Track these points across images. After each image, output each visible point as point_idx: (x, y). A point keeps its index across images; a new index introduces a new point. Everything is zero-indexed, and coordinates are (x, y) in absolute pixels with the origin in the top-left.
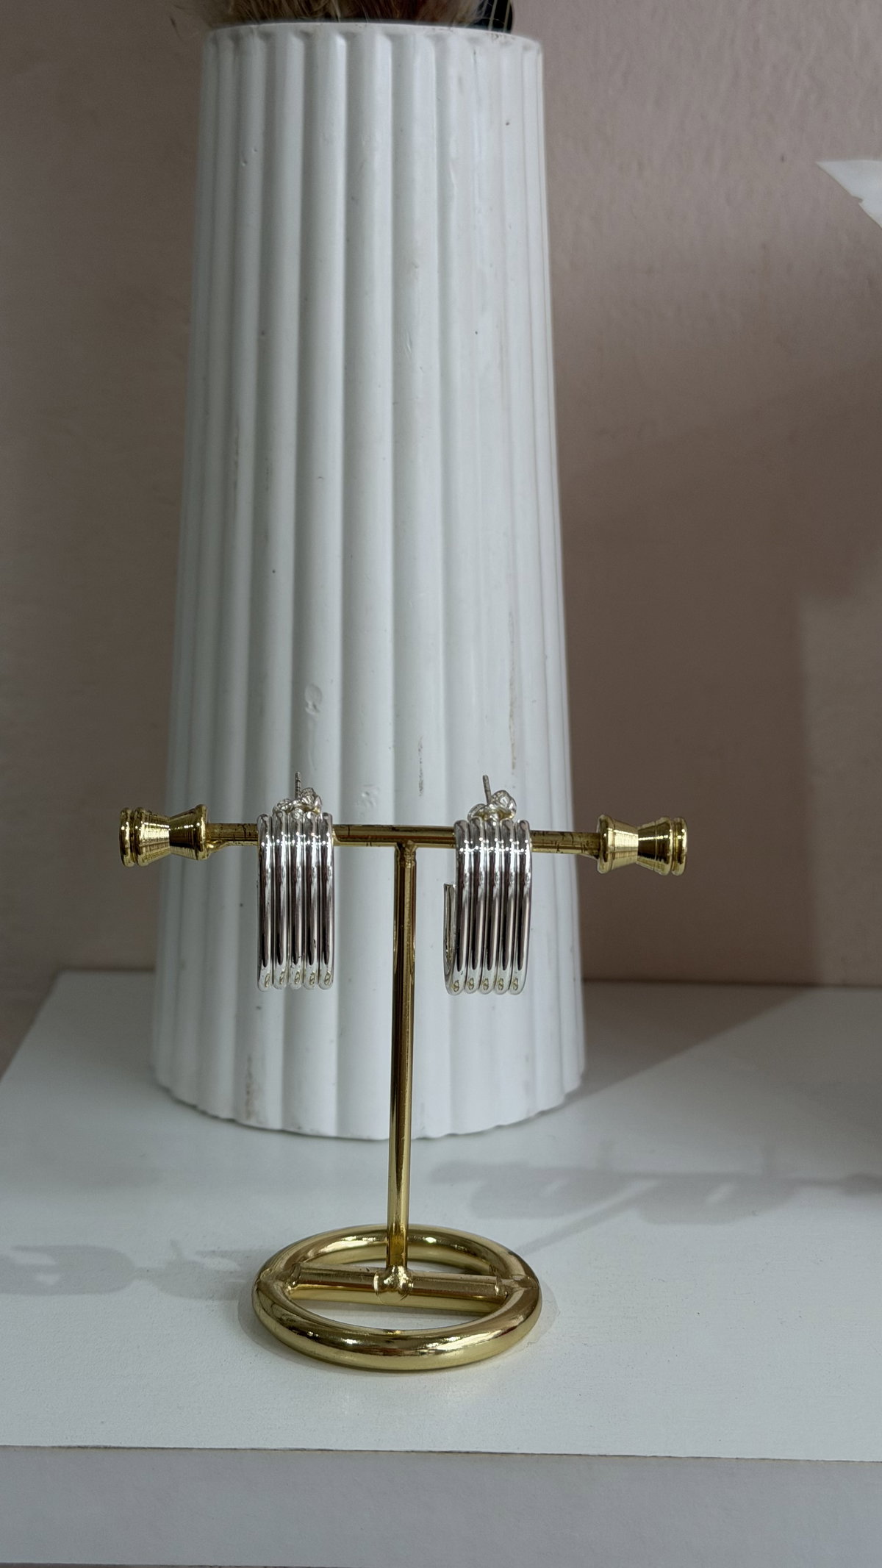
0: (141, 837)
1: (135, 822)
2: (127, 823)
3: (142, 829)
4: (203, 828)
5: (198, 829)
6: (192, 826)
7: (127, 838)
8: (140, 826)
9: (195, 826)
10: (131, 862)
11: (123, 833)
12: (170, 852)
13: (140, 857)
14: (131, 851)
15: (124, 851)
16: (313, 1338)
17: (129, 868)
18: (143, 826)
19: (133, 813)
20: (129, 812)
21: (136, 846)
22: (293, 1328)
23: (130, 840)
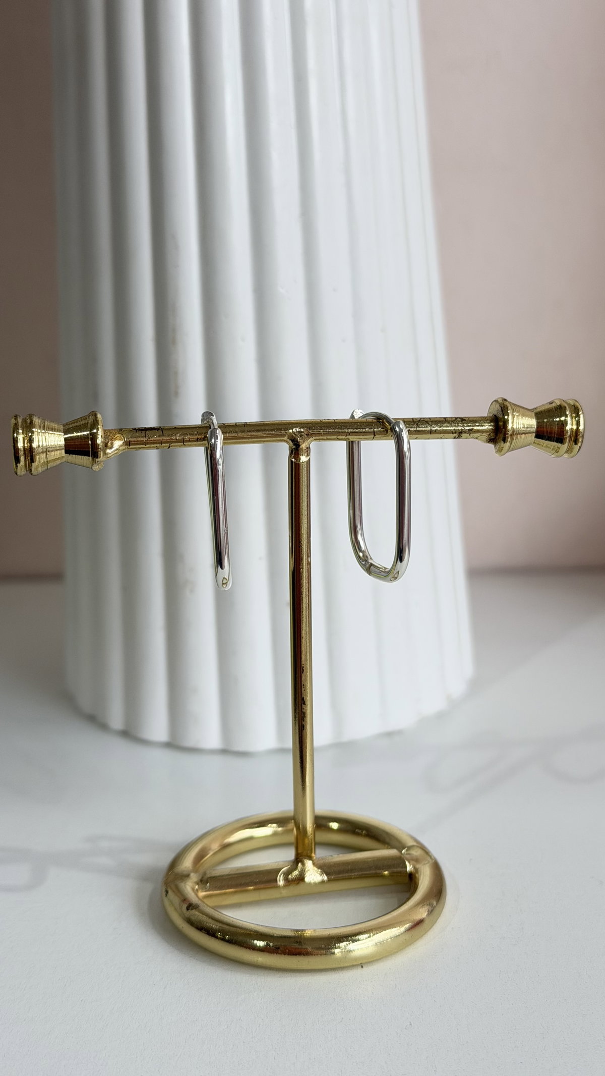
0: (35, 445)
1: (28, 427)
2: (21, 431)
3: (35, 437)
4: (100, 433)
5: (94, 437)
6: (88, 432)
7: (20, 445)
8: (33, 432)
9: (91, 434)
10: (24, 469)
11: (15, 441)
12: (64, 460)
13: (34, 465)
14: (25, 459)
15: (17, 460)
16: (223, 940)
17: (21, 476)
18: (36, 433)
19: (25, 420)
20: (20, 420)
21: (30, 453)
22: (202, 928)
23: (24, 447)
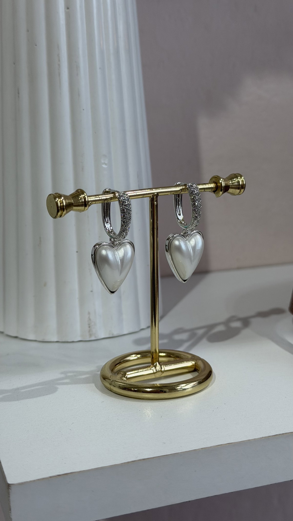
1: (60, 197)
2: (57, 199)
4: (87, 197)
8: (62, 199)
11: (57, 203)
13: (64, 213)
14: (61, 211)
15: (58, 211)
23: (60, 206)
